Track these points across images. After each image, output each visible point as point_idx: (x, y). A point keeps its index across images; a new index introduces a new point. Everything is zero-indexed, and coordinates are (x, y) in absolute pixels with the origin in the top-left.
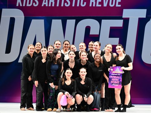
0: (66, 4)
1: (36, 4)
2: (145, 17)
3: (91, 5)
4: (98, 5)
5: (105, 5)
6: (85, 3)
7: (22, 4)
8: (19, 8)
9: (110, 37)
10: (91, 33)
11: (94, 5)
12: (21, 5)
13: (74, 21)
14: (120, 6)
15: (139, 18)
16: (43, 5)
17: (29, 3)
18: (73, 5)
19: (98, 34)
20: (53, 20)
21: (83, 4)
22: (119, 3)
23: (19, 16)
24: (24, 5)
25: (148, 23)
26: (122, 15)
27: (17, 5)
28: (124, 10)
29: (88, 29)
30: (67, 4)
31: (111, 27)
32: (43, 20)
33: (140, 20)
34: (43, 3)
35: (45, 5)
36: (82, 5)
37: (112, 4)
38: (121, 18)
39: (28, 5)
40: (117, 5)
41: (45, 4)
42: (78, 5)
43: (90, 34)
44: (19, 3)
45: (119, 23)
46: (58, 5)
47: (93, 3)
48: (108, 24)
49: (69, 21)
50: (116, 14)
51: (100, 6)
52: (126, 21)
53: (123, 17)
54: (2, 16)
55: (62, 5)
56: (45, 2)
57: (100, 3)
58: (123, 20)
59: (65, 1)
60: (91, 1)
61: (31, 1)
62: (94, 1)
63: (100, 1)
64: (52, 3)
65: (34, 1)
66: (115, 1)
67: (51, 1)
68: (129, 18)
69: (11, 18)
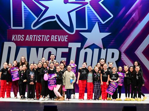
0: (38, 40)
2: (80, 47)
3: (51, 41)
4: (55, 41)
5: (59, 40)
6: (49, 39)
9: (61, 57)
11: (53, 41)
12: (14, 40)
14: (67, 41)
16: (26, 40)
17: (19, 39)
18: (42, 40)
20: (31, 48)
21: (48, 40)
22: (67, 40)
23: (13, 46)
24: (16, 40)
27: (12, 40)
28: (69, 43)
29: (50, 53)
31: (62, 52)
32: (26, 48)
33: (77, 48)
34: (26, 39)
35: (27, 40)
37: (63, 40)
38: (67, 47)
39: (18, 40)
40: (65, 41)
42: (45, 40)
45: (66, 50)
46: (34, 40)
47: (52, 39)
48: (61, 50)
49: (40, 49)
50: (64, 45)
51: (56, 41)
52: (70, 49)
54: (4, 46)
55: (36, 40)
56: (27, 38)
57: (56, 39)
58: (68, 49)
59: (38, 38)
60: (52, 38)
61: (20, 38)
62: (54, 38)
63: (57, 38)
64: (31, 39)
65: (21, 38)
66: (64, 38)
67: (30, 38)
68: (72, 48)
69: (9, 47)
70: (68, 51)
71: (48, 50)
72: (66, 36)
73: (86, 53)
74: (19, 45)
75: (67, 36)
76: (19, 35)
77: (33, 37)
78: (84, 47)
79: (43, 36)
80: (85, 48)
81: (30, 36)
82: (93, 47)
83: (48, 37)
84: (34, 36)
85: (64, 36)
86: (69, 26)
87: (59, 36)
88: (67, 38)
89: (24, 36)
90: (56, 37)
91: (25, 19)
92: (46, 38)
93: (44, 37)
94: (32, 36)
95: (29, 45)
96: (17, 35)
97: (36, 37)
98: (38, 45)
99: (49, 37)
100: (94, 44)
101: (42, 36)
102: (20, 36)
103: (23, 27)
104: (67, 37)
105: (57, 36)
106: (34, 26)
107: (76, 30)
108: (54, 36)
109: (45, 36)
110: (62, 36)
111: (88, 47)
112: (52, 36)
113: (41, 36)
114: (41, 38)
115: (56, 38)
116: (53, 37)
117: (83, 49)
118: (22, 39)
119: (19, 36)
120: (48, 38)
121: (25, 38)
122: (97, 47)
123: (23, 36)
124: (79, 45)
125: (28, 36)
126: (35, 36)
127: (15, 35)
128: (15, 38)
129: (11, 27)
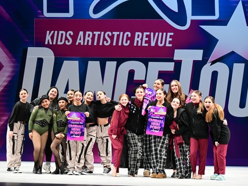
0: (105, 42)
1: (69, 42)
2: (201, 59)
3: (135, 44)
4: (144, 44)
5: (153, 44)
6: (129, 42)
7: (53, 42)
8: (48, 46)
11: (139, 45)
12: (51, 43)
13: (115, 63)
14: (171, 45)
15: (194, 61)
16: (77, 44)
17: (61, 41)
18: (114, 44)
19: (144, 79)
20: (89, 62)
21: (126, 42)
22: (170, 42)
24: (54, 43)
25: (204, 66)
26: (173, 56)
27: (46, 43)
28: (176, 50)
29: (132, 73)
30: (107, 42)
31: (159, 71)
32: (78, 62)
34: (78, 41)
35: (80, 43)
36: (125, 44)
37: (161, 43)
38: (171, 60)
39: (59, 43)
40: (168, 45)
41: (80, 41)
42: (120, 44)
43: (135, 79)
44: (48, 41)
45: (169, 67)
46: (95, 44)
47: (138, 41)
48: (156, 67)
49: (108, 63)
50: (165, 55)
51: (147, 45)
52: (178, 64)
53: (174, 59)
54: (28, 56)
55: (101, 44)
56: (80, 40)
57: (146, 42)
58: (174, 63)
59: (104, 39)
60: (136, 39)
61: (63, 37)
62: (140, 39)
63: (147, 39)
64: (88, 41)
65: (66, 39)
66: (164, 40)
67: (87, 38)
68: (181, 61)
69: (38, 58)
70: (173, 70)
71: (127, 66)
72: (169, 34)
73: (215, 75)
74: (62, 54)
75: (172, 34)
76: (61, 32)
77: (94, 35)
78: (211, 59)
79: (116, 33)
80: (213, 63)
81: (88, 33)
82: (231, 59)
83: (128, 35)
84: (95, 33)
85: (165, 34)
86: (177, 11)
87: (152, 34)
88: (171, 39)
89: (72, 34)
90: (147, 36)
92: (122, 38)
93: (118, 36)
94: (91, 33)
95: (84, 55)
96: (56, 32)
97: (99, 36)
98: (104, 55)
99: (129, 36)
100: (233, 53)
101: (114, 33)
102: (64, 33)
103: (71, 14)
104: (171, 37)
105: (148, 33)
106: (96, 11)
107: (192, 21)
108: (140, 34)
109: (122, 33)
110: (160, 34)
111: (220, 60)
112: (137, 34)
113: (110, 35)
114: (112, 38)
115: (145, 39)
116: (138, 36)
117: (208, 64)
119: (62, 34)
120: (128, 38)
121: (75, 38)
122: (240, 59)
123: (70, 34)
124: (198, 54)
125: (81, 33)
126: (97, 33)
127: (52, 32)
128: (52, 37)
129: (43, 13)
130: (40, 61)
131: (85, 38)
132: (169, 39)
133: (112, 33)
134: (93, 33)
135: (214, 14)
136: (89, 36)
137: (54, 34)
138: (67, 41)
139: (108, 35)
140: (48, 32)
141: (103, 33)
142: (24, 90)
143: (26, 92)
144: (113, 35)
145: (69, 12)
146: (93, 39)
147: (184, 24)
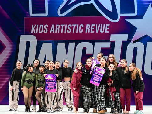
0: (68, 31)
2: (127, 40)
3: (86, 32)
4: (92, 32)
5: (97, 31)
6: (82, 30)
8: (33, 34)
10: (87, 52)
11: (89, 32)
12: (35, 32)
13: (74, 43)
14: (108, 32)
15: (122, 41)
16: (51, 32)
17: (41, 31)
18: (74, 32)
19: (92, 53)
20: (58, 43)
21: (81, 31)
22: (108, 30)
23: (33, 40)
24: (37, 32)
25: (129, 44)
26: (110, 39)
27: (32, 32)
28: (111, 35)
29: (84, 49)
30: (69, 31)
31: (101, 48)
32: (51, 43)
33: (123, 42)
34: (51, 31)
35: (52, 32)
36: (80, 32)
37: (102, 31)
38: (109, 41)
39: (40, 32)
40: (106, 32)
41: (52, 31)
42: (77, 32)
44: (33, 30)
45: (107, 45)
46: (62, 32)
47: (88, 30)
49: (70, 44)
50: (105, 38)
52: (113, 43)
53: (110, 40)
54: (20, 40)
55: (65, 32)
56: (53, 30)
57: (93, 30)
58: (110, 43)
59: (67, 29)
60: (87, 29)
61: (42, 29)
62: (89, 28)
63: (94, 28)
64: (57, 30)
65: (44, 29)
66: (104, 29)
68: (115, 41)
69: (27, 42)
70: (110, 47)
72: (107, 25)
73: (135, 49)
74: (41, 39)
75: (109, 25)
76: (40, 25)
77: (61, 27)
78: (133, 40)
79: (74, 25)
80: (134, 42)
81: (57, 25)
82: (145, 39)
83: (81, 26)
84: (61, 25)
85: (104, 25)
86: (112, 11)
87: (97, 25)
88: (108, 28)
89: (47, 26)
90: (93, 27)
91: (48, 2)
92: (78, 28)
93: (76, 27)
94: (59, 25)
95: (55, 39)
96: (38, 25)
97: (64, 27)
98: (67, 39)
99: (83, 27)
100: (146, 36)
101: (73, 25)
102: (42, 25)
103: (46, 14)
104: (108, 27)
105: (94, 25)
107: (121, 17)
108: (89, 25)
109: (78, 25)
110: (102, 25)
111: (138, 40)
112: (87, 25)
113: (71, 26)
114: (72, 28)
115: (92, 28)
116: (88, 26)
117: (131, 43)
118: (46, 31)
119: (41, 27)
120: (82, 28)
121: (49, 28)
123: (46, 26)
124: (125, 37)
125: (53, 26)
126: (63, 25)
127: (35, 25)
128: (35, 29)
129: (29, 13)
130: (28, 43)
131: (55, 29)
132: (107, 28)
133: (72, 25)
134: (60, 25)
135: (134, 13)
136: (58, 27)
137: (36, 26)
138: (44, 31)
139: (70, 26)
140: (33, 25)
141: (66, 25)
142: (19, 61)
143: (20, 62)
144: (73, 27)
145: (45, 13)
146: (60, 29)
147: (116, 19)
